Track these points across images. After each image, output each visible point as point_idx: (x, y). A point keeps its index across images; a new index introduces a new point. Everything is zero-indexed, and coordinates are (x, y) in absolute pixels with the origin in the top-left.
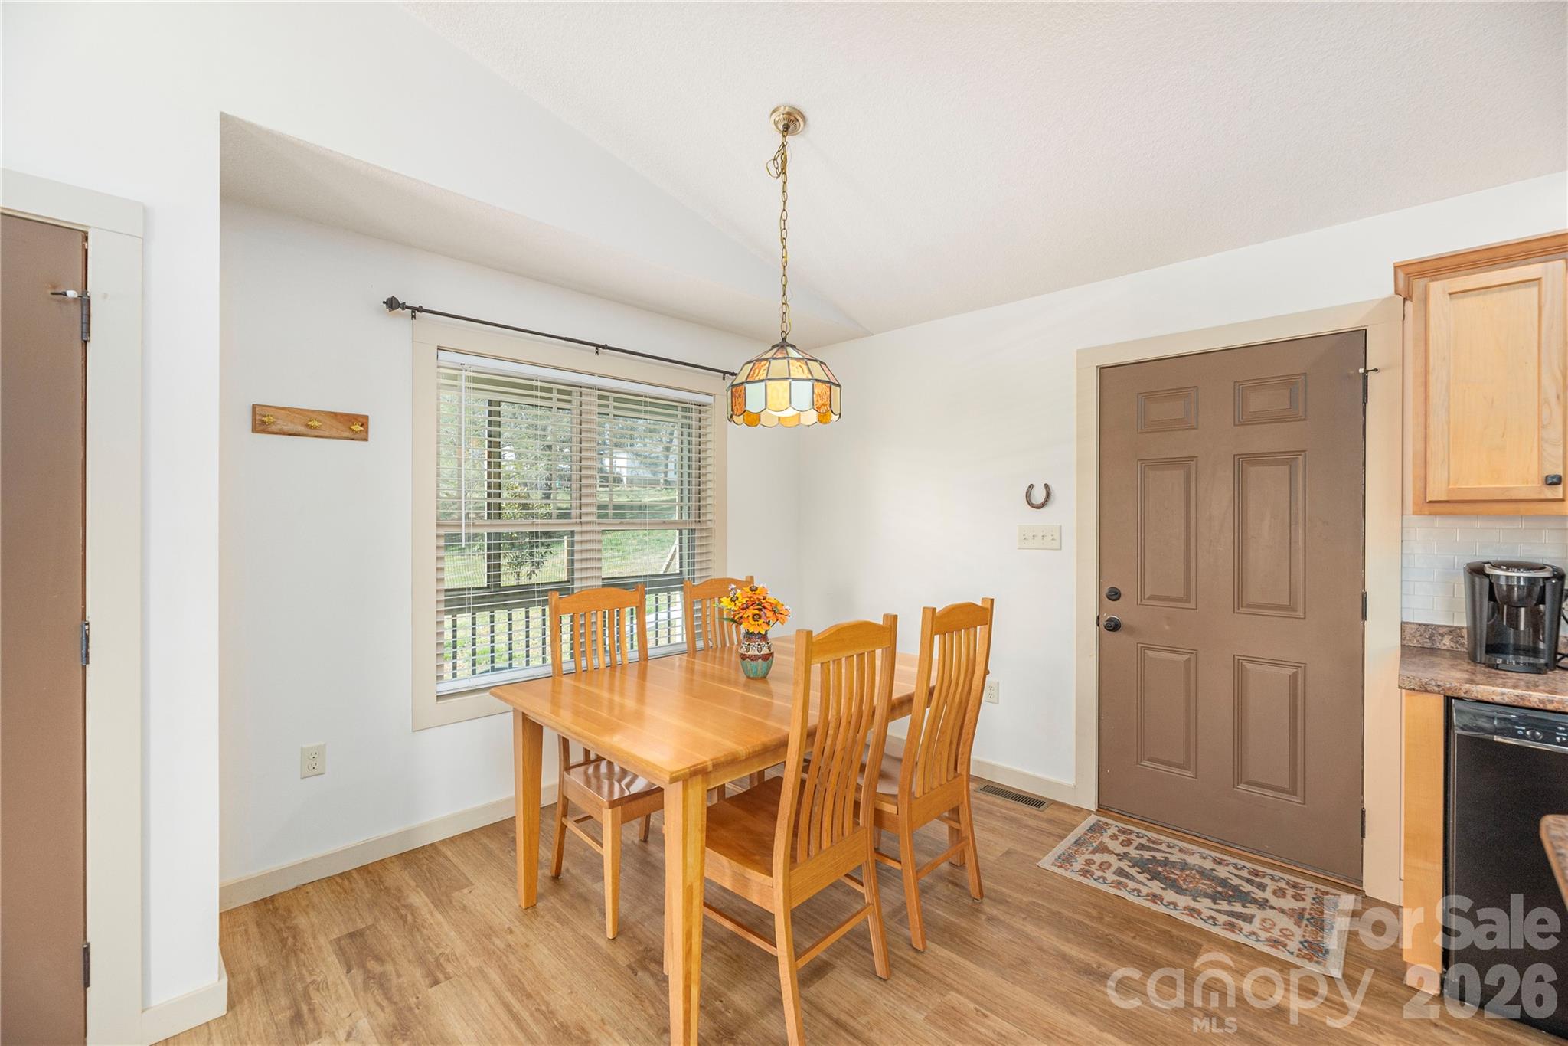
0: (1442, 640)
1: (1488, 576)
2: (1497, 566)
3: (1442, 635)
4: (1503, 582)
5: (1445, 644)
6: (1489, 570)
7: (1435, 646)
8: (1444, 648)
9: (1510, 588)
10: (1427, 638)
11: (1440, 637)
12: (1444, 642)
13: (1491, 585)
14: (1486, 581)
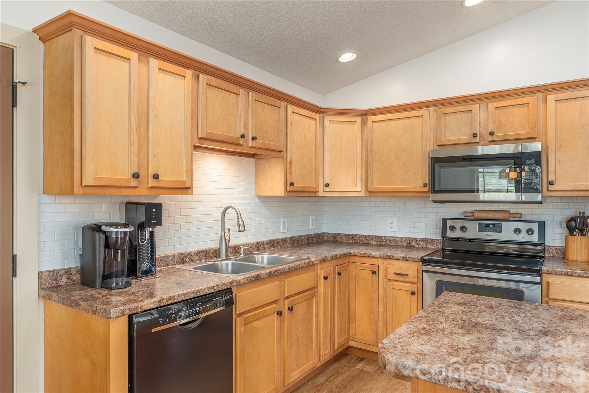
0: (61, 279)
1: (104, 232)
2: (110, 225)
3: (62, 276)
4: (114, 235)
5: (63, 282)
6: (104, 228)
7: (58, 284)
8: (63, 284)
9: (117, 238)
10: (54, 280)
11: (61, 278)
12: (62, 280)
13: (107, 238)
14: (103, 237)
